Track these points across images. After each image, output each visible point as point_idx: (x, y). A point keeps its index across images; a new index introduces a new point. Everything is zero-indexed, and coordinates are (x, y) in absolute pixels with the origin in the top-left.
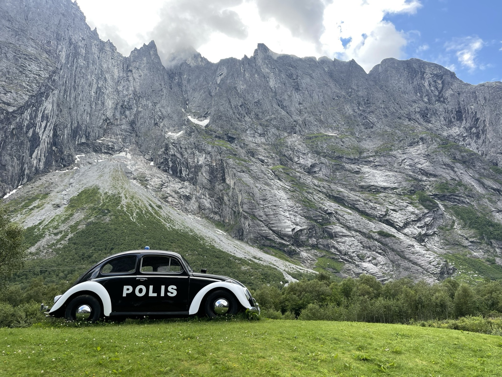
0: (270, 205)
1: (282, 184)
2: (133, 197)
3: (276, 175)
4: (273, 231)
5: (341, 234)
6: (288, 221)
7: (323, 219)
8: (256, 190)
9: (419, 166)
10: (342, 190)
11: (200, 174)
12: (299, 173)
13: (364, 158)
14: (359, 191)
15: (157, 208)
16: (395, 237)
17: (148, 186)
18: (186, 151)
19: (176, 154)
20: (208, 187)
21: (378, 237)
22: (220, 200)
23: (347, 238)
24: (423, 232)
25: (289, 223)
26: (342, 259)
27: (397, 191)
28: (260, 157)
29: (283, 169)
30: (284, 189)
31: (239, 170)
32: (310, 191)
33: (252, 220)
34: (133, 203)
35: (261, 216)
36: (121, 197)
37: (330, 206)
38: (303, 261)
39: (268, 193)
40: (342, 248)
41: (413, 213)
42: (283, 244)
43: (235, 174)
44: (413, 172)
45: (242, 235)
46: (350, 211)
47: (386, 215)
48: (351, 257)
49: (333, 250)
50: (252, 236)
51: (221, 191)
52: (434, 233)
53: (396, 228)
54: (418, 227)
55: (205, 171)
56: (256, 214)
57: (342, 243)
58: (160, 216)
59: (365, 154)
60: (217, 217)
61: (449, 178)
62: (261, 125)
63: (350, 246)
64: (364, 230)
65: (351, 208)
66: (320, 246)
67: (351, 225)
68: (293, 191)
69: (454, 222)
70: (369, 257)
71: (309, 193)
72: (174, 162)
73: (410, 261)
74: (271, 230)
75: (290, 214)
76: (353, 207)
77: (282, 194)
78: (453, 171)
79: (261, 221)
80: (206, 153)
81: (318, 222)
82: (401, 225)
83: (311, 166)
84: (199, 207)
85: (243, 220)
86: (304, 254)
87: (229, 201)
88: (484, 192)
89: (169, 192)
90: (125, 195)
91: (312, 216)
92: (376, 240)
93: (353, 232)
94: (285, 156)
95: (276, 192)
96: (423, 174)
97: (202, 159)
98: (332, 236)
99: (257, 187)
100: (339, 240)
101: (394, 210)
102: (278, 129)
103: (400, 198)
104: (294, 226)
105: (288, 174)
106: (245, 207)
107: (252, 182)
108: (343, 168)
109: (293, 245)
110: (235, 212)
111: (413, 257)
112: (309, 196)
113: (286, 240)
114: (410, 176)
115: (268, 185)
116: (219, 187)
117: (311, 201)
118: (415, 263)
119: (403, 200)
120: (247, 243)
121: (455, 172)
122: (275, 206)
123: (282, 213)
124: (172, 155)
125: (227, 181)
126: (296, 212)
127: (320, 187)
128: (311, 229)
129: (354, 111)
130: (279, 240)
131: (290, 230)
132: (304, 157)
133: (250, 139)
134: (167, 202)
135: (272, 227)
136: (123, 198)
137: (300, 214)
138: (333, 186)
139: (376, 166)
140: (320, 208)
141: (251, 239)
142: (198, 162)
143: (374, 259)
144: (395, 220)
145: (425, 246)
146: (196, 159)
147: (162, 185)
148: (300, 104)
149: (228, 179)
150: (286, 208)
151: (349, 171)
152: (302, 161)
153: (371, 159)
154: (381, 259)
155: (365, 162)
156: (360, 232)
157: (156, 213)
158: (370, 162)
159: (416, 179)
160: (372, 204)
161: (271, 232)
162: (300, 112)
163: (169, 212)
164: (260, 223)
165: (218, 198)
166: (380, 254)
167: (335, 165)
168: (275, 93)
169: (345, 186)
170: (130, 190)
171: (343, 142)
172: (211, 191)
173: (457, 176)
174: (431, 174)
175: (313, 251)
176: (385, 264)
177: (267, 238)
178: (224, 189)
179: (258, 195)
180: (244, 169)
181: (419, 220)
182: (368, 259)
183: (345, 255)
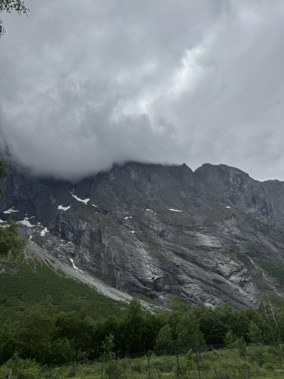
0: (135, 259)
1: (143, 244)
2: (33, 254)
3: (138, 238)
4: (139, 280)
5: (187, 281)
6: (149, 272)
7: (174, 270)
8: (125, 248)
9: (234, 233)
10: (184, 249)
11: (82, 237)
12: (154, 236)
13: (196, 226)
14: (195, 250)
15: (51, 263)
16: (225, 283)
17: (43, 246)
18: (72, 220)
19: (65, 222)
20: (89, 246)
21: (213, 283)
22: (97, 257)
23: (191, 285)
24: (243, 280)
25: (150, 273)
26: (189, 300)
27: (222, 250)
28: (126, 225)
29: (143, 233)
30: (145, 248)
31: (112, 234)
32: (163, 249)
33: (123, 271)
34: (33, 259)
35: (129, 268)
36: (24, 254)
37: (177, 260)
38: (162, 303)
39: (133, 250)
40: (189, 292)
41: (234, 266)
42: (146, 290)
43: (109, 237)
44: (231, 237)
45: (115, 282)
46: (191, 264)
47: (216, 267)
48: (196, 299)
49: (182, 294)
50: (123, 284)
51: (98, 249)
52: (250, 280)
53: (224, 277)
54: (239, 276)
55: (87, 235)
56: (126, 266)
57: (189, 288)
58: (54, 268)
59: (197, 225)
60: (95, 269)
61: (254, 242)
62: (126, 203)
63: (194, 290)
64: (204, 279)
65: (192, 262)
66: (172, 291)
67: (194, 275)
68: (151, 249)
69: (261, 272)
70: (208, 299)
71: (162, 250)
72: (62, 228)
73: (238, 301)
74: (137, 278)
75: (150, 266)
76: (194, 261)
77: (143, 252)
78: (256, 236)
79: (130, 272)
80: (88, 222)
81: (170, 273)
82: (228, 274)
83: (162, 231)
84: (82, 261)
85: (115, 271)
86: (161, 297)
87: (105, 256)
88: (277, 251)
89: (58, 250)
90: (27, 252)
91: (166, 268)
92: (212, 286)
93: (196, 280)
94: (143, 224)
95: (139, 250)
96: (237, 238)
97: (84, 226)
98: (181, 283)
99: (126, 246)
100: (187, 286)
101: (221, 264)
102: (138, 206)
103: (224, 255)
104: (154, 276)
105: (146, 237)
106: (118, 261)
107: (122, 242)
108: (183, 233)
109: (153, 290)
110: (109, 265)
111: (239, 298)
112: (162, 253)
113: (148, 287)
114: (228, 239)
115: (133, 244)
116: (97, 246)
117: (164, 257)
118: (241, 303)
119: (226, 256)
120: (119, 289)
121: (258, 237)
122: (139, 260)
123: (144, 266)
124: (62, 223)
125: (103, 242)
126: (154, 265)
127: (169, 246)
128: (166, 277)
129: (187, 195)
130: (143, 286)
131: (151, 278)
132: (157, 225)
133: (119, 212)
134: (58, 258)
135: (138, 276)
136: (26, 255)
137: (157, 266)
138: (178, 246)
139: (205, 232)
140: (171, 262)
141: (122, 286)
142: (81, 228)
143: (212, 300)
144: (223, 271)
145: (245, 289)
146: (80, 226)
147: (54, 245)
148: (152, 190)
149: (104, 240)
150: (147, 262)
151: (187, 235)
152: (155, 228)
153: (201, 227)
154: (217, 300)
155: (198, 229)
156: (200, 280)
157: (51, 266)
158: (201, 229)
159: (233, 242)
160: (206, 259)
161: (137, 280)
162: (152, 195)
163: (60, 266)
164: (129, 273)
165: (96, 255)
166: (216, 296)
167: (178, 231)
168: (135, 182)
169: (186, 246)
170: (31, 249)
171: (182, 216)
172: (91, 249)
173: (259, 240)
174: (242, 239)
175: (168, 295)
176: (221, 304)
177: (134, 285)
178: (101, 248)
179: (127, 252)
180: (116, 233)
181: (239, 271)
182: (208, 300)
183: (191, 297)
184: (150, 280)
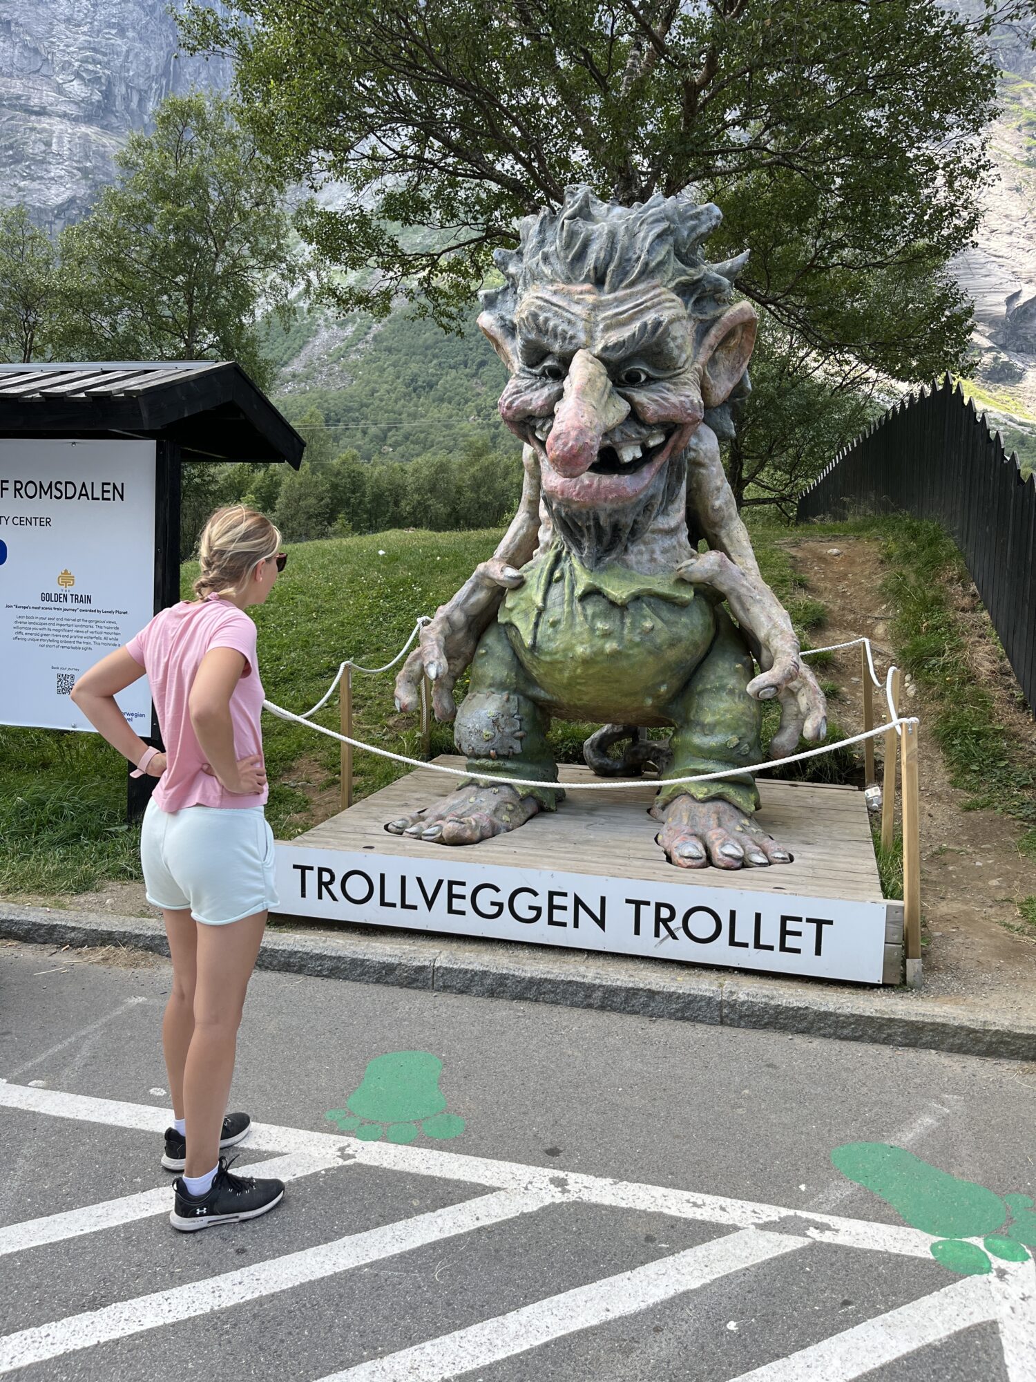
25: (1000, 275)
104: (1018, 286)
109: (1004, 348)
184: (999, 304)
